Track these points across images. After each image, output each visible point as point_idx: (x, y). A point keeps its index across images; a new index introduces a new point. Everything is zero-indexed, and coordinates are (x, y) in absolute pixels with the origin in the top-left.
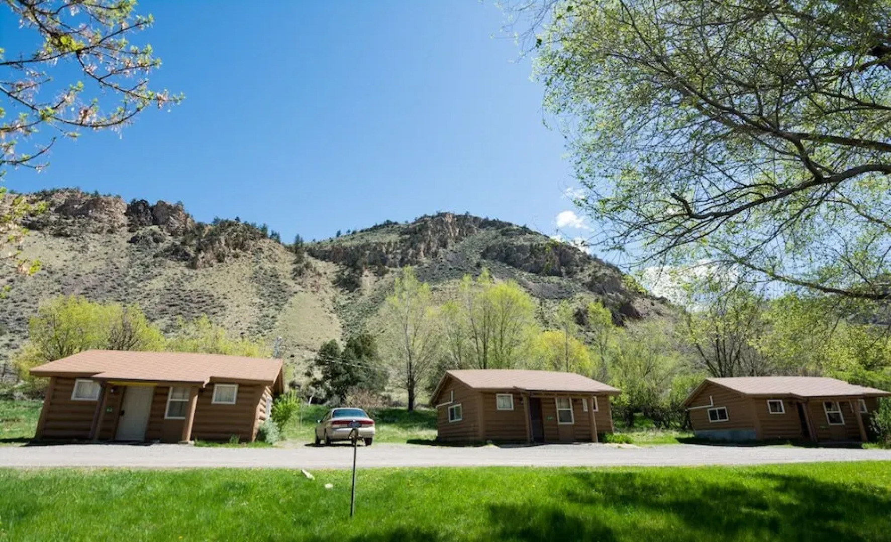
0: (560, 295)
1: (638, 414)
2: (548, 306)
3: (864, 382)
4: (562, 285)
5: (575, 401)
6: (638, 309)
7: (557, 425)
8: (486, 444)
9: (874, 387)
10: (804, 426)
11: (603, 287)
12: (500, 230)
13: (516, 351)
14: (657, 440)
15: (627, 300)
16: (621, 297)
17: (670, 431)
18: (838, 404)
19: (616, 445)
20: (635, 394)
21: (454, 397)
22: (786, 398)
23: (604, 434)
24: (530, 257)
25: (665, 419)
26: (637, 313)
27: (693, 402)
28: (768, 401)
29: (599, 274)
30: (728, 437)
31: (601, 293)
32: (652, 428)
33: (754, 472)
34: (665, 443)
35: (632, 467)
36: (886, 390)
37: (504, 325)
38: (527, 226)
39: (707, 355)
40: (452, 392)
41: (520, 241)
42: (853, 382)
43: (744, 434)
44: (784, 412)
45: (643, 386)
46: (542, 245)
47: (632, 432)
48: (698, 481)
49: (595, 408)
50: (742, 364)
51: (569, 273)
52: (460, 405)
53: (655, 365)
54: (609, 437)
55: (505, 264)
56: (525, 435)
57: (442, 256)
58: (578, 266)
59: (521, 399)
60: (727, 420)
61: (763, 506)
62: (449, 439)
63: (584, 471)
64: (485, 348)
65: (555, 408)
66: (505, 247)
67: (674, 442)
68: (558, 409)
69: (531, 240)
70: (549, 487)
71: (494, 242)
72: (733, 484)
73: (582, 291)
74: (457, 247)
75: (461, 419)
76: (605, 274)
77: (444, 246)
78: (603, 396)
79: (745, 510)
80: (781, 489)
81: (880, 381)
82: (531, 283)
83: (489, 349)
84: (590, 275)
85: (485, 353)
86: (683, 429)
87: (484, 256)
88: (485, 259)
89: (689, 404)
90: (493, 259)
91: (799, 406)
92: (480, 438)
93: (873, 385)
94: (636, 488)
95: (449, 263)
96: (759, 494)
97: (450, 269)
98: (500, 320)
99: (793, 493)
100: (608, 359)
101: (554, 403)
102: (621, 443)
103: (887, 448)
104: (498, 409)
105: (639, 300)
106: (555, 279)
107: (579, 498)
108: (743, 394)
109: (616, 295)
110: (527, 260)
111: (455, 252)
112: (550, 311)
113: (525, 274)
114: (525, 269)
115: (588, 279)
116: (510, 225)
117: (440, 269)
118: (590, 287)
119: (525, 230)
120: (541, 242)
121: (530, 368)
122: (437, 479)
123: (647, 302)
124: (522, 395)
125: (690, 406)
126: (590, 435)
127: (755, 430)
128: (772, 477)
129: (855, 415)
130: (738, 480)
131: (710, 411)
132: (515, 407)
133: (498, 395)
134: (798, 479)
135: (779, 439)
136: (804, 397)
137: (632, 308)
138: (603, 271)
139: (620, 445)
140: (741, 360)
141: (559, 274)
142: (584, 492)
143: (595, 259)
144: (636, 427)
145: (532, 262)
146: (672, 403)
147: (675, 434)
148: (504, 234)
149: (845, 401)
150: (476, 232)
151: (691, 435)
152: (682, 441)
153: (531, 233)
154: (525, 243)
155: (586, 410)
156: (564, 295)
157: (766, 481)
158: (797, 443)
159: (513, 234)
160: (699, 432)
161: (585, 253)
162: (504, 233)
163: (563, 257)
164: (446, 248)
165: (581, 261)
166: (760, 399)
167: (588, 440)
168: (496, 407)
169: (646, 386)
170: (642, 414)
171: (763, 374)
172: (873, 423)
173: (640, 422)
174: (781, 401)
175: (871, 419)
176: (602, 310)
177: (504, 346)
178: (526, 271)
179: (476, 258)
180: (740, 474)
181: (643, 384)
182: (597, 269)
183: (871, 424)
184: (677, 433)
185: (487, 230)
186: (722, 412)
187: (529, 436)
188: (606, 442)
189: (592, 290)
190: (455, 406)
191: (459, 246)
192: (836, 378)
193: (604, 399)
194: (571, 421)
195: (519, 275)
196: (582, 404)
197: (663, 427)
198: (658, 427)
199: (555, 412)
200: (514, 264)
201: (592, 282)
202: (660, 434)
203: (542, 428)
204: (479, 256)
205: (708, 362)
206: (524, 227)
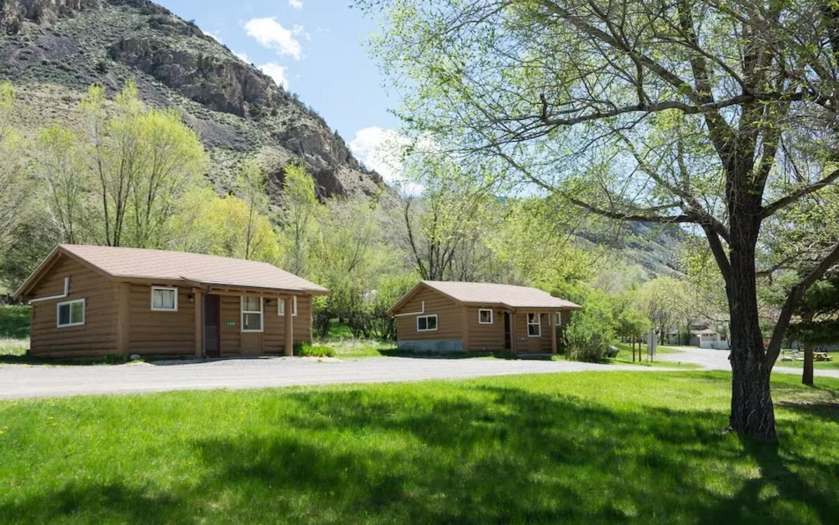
0: (237, 144)
1: (333, 320)
2: (216, 157)
3: (563, 295)
4: (243, 130)
5: (267, 301)
6: (342, 182)
7: (239, 334)
8: (129, 360)
9: (569, 300)
10: (508, 337)
11: (300, 143)
12: (147, 17)
13: (172, 222)
14: (355, 352)
15: (330, 167)
16: (324, 163)
17: (369, 341)
18: (539, 315)
19: (317, 358)
20: (335, 294)
21: (69, 288)
22: (497, 308)
23: (301, 345)
24: (196, 75)
25: (365, 327)
26: (341, 187)
27: (403, 307)
28: (480, 310)
29: (298, 124)
30: (434, 349)
31: (296, 152)
32: (350, 338)
33: (473, 385)
34: (366, 355)
35: (353, 385)
36: (578, 304)
37: (156, 179)
38: (196, 24)
39: (419, 252)
40: (66, 280)
41: (181, 45)
42: (554, 294)
43: (451, 345)
44: (492, 322)
45: (346, 286)
46: (217, 60)
47: (327, 342)
48: (426, 397)
49: (293, 312)
50: (453, 267)
51: (255, 114)
52: (83, 300)
53: (363, 260)
54: (305, 349)
55: (151, 78)
56: (194, 346)
57: (28, 36)
58: (268, 106)
59: (191, 296)
60: (436, 329)
61: (487, 418)
62: (54, 354)
63: (298, 391)
64: (120, 212)
65: (239, 310)
66: (155, 48)
67: (375, 355)
68: (243, 312)
69: (200, 47)
70: (265, 413)
71: (135, 34)
72: (459, 398)
73: (270, 144)
74: (61, 25)
75: (82, 323)
76: (306, 126)
77: (35, 17)
78: (305, 296)
79: (475, 423)
80: (501, 401)
81: (576, 295)
82: (192, 116)
83: (125, 215)
84: (284, 123)
85: (119, 220)
86: (384, 339)
87: (113, 54)
88: (114, 59)
89: (397, 311)
90: (132, 65)
91: (507, 316)
92: (119, 351)
93: (569, 298)
94: (363, 408)
95: (42, 51)
96: (483, 407)
97: (44, 63)
98: (150, 171)
99: (511, 405)
100: (304, 246)
101: (239, 303)
102: (321, 356)
103: (571, 360)
104: (153, 309)
105: (345, 170)
106: (233, 119)
107: (306, 423)
108: (458, 301)
109: (317, 159)
110: (190, 79)
111: (58, 35)
112: (219, 166)
113: (185, 101)
114: (186, 93)
115: (282, 129)
116: (167, 13)
117: (22, 59)
118: (283, 140)
119: (190, 29)
120: (216, 56)
121: (192, 250)
122: (95, 411)
123: (355, 174)
124: (194, 291)
125: (398, 312)
126: (283, 347)
127: (462, 341)
128: (491, 389)
129: (550, 328)
130: (461, 393)
131: (420, 319)
132: (179, 307)
133: (154, 288)
134: (514, 391)
135: (482, 351)
136: (513, 307)
137: (334, 180)
138: (303, 121)
139: (321, 359)
140: (453, 261)
141: (240, 113)
142: (308, 416)
143: (295, 101)
144: (330, 336)
145: (199, 84)
146: (377, 309)
147: (376, 345)
148: (153, 26)
149: (545, 313)
150: (101, 7)
151: (394, 347)
152: (384, 353)
153: (201, 36)
154: (190, 51)
155: (281, 313)
156: (244, 146)
157: (487, 394)
158: (499, 354)
159: (169, 30)
160: (403, 342)
161: (281, 88)
162: (155, 24)
163: (248, 86)
164: (39, 23)
165: (274, 99)
166: (472, 307)
167: (281, 352)
168: (150, 307)
169: (349, 285)
170: (337, 320)
171: (471, 279)
172: (564, 336)
173: (334, 329)
174: (491, 311)
175: (563, 331)
176: (302, 178)
177: (152, 212)
178: (187, 95)
179: (98, 55)
180: (462, 388)
181: (347, 283)
182: (296, 116)
183: (562, 337)
184: (378, 344)
185: (124, 10)
186: (432, 321)
187: (199, 349)
188: (303, 355)
189: (285, 146)
190: (71, 303)
191: (65, 25)
192: (541, 288)
193: (305, 300)
194: (259, 328)
195: (175, 100)
196: (276, 306)
197: (362, 336)
198: (357, 336)
199: (239, 316)
200: (166, 80)
201: (287, 133)
202: (359, 345)
203: (218, 336)
204: (103, 52)
205: (419, 262)
206: (191, 24)
